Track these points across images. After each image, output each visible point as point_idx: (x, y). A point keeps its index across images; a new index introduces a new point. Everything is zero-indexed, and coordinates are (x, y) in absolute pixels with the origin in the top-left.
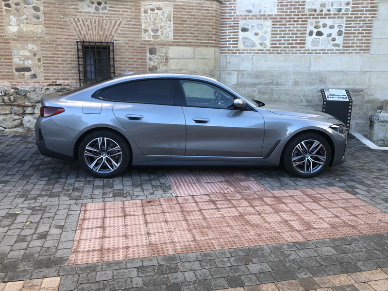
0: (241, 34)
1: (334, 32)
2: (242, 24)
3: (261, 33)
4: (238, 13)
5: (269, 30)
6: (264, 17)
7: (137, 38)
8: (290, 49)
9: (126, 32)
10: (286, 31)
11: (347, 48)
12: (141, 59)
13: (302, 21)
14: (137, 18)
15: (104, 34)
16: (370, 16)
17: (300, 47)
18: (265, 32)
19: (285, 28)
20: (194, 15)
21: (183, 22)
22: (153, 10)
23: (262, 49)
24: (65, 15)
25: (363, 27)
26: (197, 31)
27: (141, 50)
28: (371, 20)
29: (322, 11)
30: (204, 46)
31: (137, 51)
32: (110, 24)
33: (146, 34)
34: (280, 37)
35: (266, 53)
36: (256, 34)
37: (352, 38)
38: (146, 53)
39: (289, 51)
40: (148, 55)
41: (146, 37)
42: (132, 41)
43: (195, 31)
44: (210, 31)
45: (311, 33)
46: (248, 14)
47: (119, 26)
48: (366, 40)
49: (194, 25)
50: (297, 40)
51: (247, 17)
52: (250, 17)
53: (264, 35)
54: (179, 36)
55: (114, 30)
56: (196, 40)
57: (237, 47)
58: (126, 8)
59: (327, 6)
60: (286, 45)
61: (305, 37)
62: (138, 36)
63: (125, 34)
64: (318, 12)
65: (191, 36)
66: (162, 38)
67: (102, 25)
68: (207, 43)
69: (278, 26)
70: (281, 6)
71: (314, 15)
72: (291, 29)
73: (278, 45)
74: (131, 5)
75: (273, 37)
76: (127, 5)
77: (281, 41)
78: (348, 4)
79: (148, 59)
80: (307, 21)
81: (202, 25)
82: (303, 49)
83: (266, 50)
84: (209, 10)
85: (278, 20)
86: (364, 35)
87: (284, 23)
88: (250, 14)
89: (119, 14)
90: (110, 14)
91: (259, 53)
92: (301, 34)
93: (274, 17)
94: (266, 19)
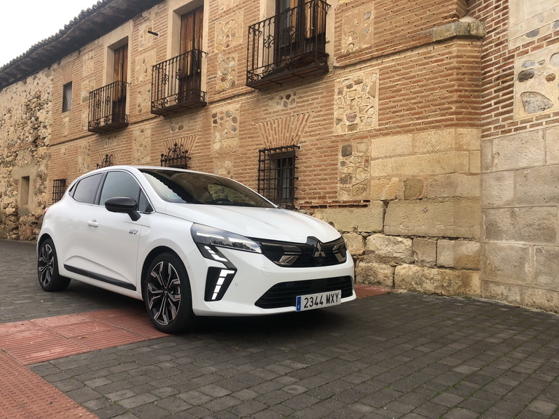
2: (518, 65)
4: (511, 46)
7: (326, 133)
9: (314, 129)
12: (330, 165)
14: (329, 105)
15: (290, 136)
20: (414, 77)
21: (395, 94)
24: (256, 120)
26: (420, 102)
27: (331, 151)
31: (326, 154)
32: (298, 121)
33: (338, 126)
36: (551, 78)
38: (337, 155)
40: (341, 158)
41: (339, 130)
44: (444, 98)
47: (306, 122)
51: (530, 48)
52: (536, 44)
54: (388, 119)
55: (301, 129)
56: (418, 119)
57: (511, 118)
62: (328, 131)
65: (408, 115)
66: (362, 127)
68: (439, 121)
74: (322, 89)
79: (339, 164)
81: (429, 90)
84: (442, 60)
88: (536, 38)
89: (307, 105)
90: (299, 107)
91: (554, 122)
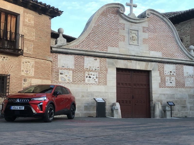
0: (60, 76)
1: (95, 77)
2: (60, 71)
3: (68, 76)
4: (58, 67)
5: (71, 74)
6: (69, 69)
8: (80, 82)
9: (14, 71)
10: (78, 75)
11: (99, 83)
12: (20, 83)
13: (83, 72)
14: (20, 65)
15: (5, 71)
16: (106, 72)
17: (83, 82)
18: (70, 75)
19: (77, 74)
20: (42, 66)
21: (38, 69)
22: (26, 62)
23: (69, 82)
25: (104, 76)
26: (43, 73)
27: (20, 79)
28: (106, 74)
29: (90, 69)
30: (46, 79)
31: (19, 80)
32: (8, 67)
33: (23, 72)
34: (75, 78)
35: (70, 84)
36: (66, 76)
37: (101, 80)
38: (22, 81)
39: (79, 83)
40: (23, 81)
41: (23, 74)
42: (17, 75)
43: (42, 72)
44: (48, 73)
45: (87, 77)
46: (63, 67)
47: (11, 68)
48: (105, 80)
49: (42, 70)
50: (82, 79)
51: (63, 69)
52: (64, 69)
53: (69, 76)
54: (36, 74)
55: (9, 70)
56: (43, 76)
57: (58, 81)
58: (15, 61)
59: (91, 67)
60: (78, 81)
61: (85, 78)
62: (19, 73)
63: (14, 72)
64: (89, 69)
65: (41, 75)
66: (29, 75)
67: (4, 67)
68: (47, 78)
69: (75, 73)
70: (75, 66)
71: (87, 70)
72: (80, 75)
73: (75, 81)
74: (17, 60)
75: (73, 77)
76: (16, 59)
77: (76, 79)
78: (98, 67)
79: (23, 84)
80: (85, 72)
81: (45, 70)
82: (85, 83)
83: (70, 82)
84: (48, 65)
85: (75, 71)
86: (104, 79)
87: (77, 72)
88: (64, 68)
89: (12, 63)
90: (8, 62)
91: (67, 83)
92: (83, 77)
93: (73, 69)
94: (70, 70)
